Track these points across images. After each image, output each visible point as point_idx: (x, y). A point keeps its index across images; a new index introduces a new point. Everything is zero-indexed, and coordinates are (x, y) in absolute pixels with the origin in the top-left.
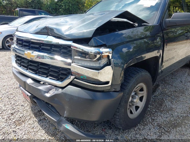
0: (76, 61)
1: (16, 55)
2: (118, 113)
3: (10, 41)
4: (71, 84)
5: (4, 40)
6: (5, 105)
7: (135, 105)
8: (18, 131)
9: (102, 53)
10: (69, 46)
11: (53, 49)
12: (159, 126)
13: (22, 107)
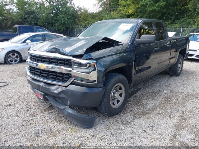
0: (74, 69)
1: (30, 67)
2: (103, 103)
3: (12, 57)
4: (72, 83)
5: (7, 56)
6: (20, 105)
7: (117, 99)
8: (34, 119)
9: (91, 63)
10: (70, 60)
11: (59, 61)
12: (135, 114)
13: (34, 106)
